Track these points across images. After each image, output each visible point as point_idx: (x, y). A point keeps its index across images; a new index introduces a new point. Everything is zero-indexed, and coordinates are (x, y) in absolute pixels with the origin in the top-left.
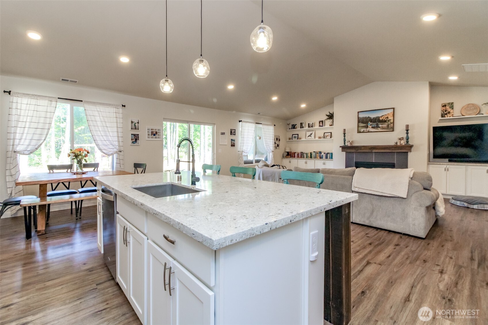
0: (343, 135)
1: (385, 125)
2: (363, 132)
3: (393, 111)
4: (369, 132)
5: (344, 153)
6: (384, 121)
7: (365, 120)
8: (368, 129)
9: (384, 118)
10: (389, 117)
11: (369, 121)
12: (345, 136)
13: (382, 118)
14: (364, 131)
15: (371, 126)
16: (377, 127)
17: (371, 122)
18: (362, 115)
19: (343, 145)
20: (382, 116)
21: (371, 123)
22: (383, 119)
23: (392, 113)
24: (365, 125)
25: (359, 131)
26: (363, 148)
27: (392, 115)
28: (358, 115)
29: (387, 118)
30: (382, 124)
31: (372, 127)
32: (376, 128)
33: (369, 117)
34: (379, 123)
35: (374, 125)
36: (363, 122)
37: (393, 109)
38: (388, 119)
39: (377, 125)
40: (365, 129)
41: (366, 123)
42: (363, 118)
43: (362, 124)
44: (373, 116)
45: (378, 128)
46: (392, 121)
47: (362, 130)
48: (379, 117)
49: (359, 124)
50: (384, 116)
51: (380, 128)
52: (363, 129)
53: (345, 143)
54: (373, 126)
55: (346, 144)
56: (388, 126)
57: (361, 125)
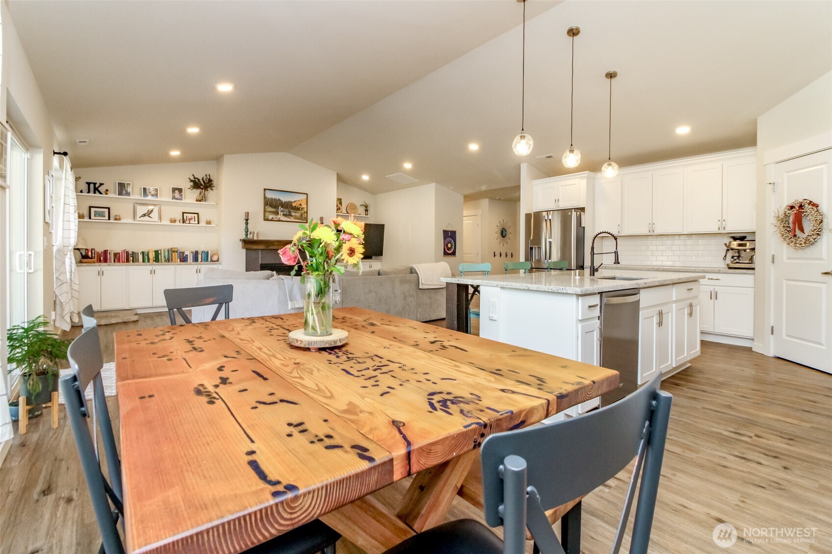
0: (245, 221)
1: (298, 214)
2: (271, 220)
3: (306, 197)
4: (279, 221)
5: (245, 250)
6: (297, 209)
7: (274, 203)
8: (279, 216)
9: (297, 205)
10: (302, 204)
11: (280, 206)
12: (247, 224)
13: (295, 204)
14: (273, 218)
15: (282, 213)
16: (290, 215)
17: (282, 207)
18: (270, 195)
19: (243, 237)
20: (295, 201)
21: (282, 209)
22: (295, 206)
23: (306, 200)
24: (274, 210)
25: (266, 218)
26: (276, 243)
27: (305, 201)
28: (265, 195)
29: (301, 205)
30: (295, 212)
31: (283, 215)
32: (288, 217)
33: (279, 200)
34: (291, 211)
35: (286, 211)
36: (271, 206)
37: (306, 195)
38: (302, 207)
39: (290, 212)
40: (275, 216)
41: (276, 207)
42: (271, 199)
43: (270, 207)
44: (285, 198)
45: (291, 217)
46: (306, 211)
47: (270, 217)
48: (291, 202)
49: (266, 208)
50: (297, 202)
51: (292, 216)
52: (272, 216)
53: (247, 235)
54: (285, 213)
55: (248, 237)
56: (301, 215)
57: (269, 209)
